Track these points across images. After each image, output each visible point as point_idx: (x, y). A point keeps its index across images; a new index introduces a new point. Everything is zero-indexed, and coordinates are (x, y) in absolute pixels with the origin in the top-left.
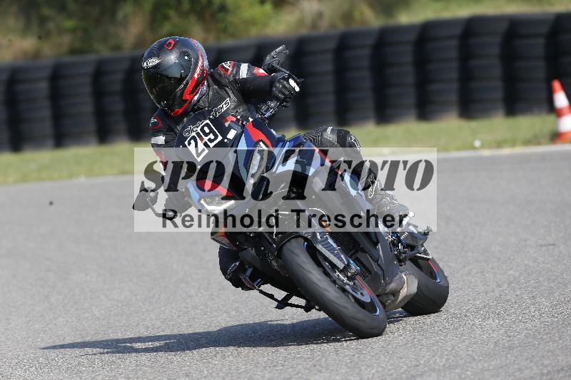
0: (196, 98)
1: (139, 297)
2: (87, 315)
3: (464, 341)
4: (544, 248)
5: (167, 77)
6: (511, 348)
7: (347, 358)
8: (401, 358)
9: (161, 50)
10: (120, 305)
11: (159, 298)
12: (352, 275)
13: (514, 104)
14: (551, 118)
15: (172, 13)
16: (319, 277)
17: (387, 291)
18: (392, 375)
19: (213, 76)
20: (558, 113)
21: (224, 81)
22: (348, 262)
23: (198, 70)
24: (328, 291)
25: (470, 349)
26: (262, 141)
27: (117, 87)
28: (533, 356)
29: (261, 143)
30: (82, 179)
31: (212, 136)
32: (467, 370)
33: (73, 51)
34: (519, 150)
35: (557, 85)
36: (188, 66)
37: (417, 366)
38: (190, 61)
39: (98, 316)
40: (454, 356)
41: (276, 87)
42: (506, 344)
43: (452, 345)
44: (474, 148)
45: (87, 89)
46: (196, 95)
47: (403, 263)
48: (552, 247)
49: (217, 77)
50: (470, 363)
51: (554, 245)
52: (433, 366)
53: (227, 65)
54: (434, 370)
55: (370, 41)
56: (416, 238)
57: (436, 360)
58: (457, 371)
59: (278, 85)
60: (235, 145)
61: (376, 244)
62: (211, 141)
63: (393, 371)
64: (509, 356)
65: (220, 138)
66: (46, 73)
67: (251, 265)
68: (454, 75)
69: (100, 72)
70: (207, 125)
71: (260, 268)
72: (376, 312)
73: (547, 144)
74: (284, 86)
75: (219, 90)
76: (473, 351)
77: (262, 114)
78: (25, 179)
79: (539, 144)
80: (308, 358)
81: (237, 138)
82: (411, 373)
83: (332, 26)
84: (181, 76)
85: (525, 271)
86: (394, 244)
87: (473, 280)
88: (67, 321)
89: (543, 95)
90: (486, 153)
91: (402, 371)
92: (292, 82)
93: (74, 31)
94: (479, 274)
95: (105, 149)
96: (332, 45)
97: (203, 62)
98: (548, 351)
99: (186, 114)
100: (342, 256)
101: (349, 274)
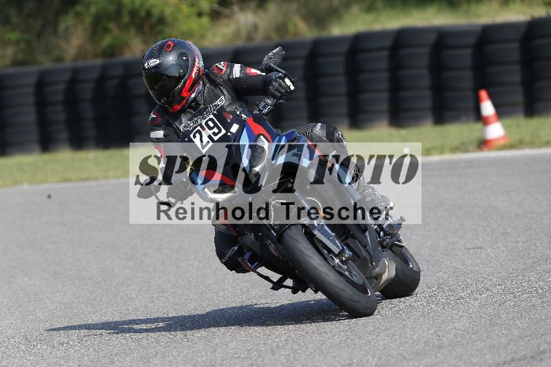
0: (193, 96)
1: (81, 300)
3: (395, 341)
4: (472, 251)
5: (167, 76)
6: (440, 347)
7: (283, 358)
8: (335, 357)
9: (161, 51)
10: (63, 308)
11: (101, 300)
12: (347, 259)
13: (442, 113)
14: (479, 126)
15: (112, 26)
16: (320, 262)
19: (208, 76)
20: (485, 121)
21: (219, 81)
22: (343, 248)
23: (195, 70)
24: (327, 275)
25: (401, 348)
26: (261, 134)
27: (59, 97)
28: (462, 355)
29: (262, 137)
30: (26, 186)
31: (216, 130)
33: (16, 63)
34: (447, 157)
35: (483, 94)
36: (186, 65)
38: (187, 60)
39: (42, 318)
40: (386, 356)
41: (272, 85)
42: (436, 344)
43: (384, 344)
45: (31, 99)
46: (193, 93)
48: (479, 250)
49: (212, 76)
50: (401, 361)
51: (481, 248)
53: (222, 65)
57: (368, 359)
59: (274, 83)
60: (237, 139)
61: (365, 231)
62: (215, 134)
64: (439, 355)
65: (224, 132)
68: (385, 85)
69: (42, 83)
70: (211, 120)
71: (259, 253)
72: (368, 293)
73: (474, 151)
74: (280, 85)
76: (404, 350)
77: (260, 110)
79: (466, 151)
80: (245, 358)
81: (240, 132)
83: (268, 38)
84: (180, 75)
85: (454, 273)
88: (12, 323)
89: (471, 104)
92: (288, 81)
93: (17, 43)
95: (47, 157)
97: (200, 63)
98: (477, 350)
99: (183, 111)
100: (337, 242)
101: (344, 259)
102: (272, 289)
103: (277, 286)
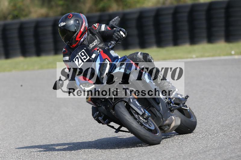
0: (82, 40)
2: (68, 125)
8: (200, 144)
9: (66, 19)
17: (164, 124)
18: (196, 151)
19: (90, 30)
21: (95, 32)
23: (83, 27)
26: (107, 59)
32: (228, 149)
36: (79, 26)
37: (207, 147)
38: (79, 23)
40: (222, 143)
41: (114, 35)
44: (231, 55)
46: (82, 38)
47: (172, 112)
49: (92, 31)
50: (229, 146)
52: (213, 147)
53: (96, 25)
54: (214, 149)
55: (188, 10)
56: (181, 100)
57: (215, 144)
58: (224, 149)
59: (115, 34)
60: (95, 61)
61: (158, 104)
63: (196, 149)
66: (51, 23)
67: (103, 114)
70: (83, 52)
71: (107, 115)
74: (118, 35)
75: (92, 36)
76: (230, 141)
78: (42, 68)
81: (96, 58)
82: (204, 150)
84: (75, 30)
86: (168, 103)
87: (231, 111)
88: (59, 128)
90: (236, 57)
91: (200, 149)
92: (121, 33)
93: (62, 5)
94: (233, 108)
96: (171, 11)
100: (142, 109)
101: (145, 117)
102: (115, 132)
103: (118, 130)
